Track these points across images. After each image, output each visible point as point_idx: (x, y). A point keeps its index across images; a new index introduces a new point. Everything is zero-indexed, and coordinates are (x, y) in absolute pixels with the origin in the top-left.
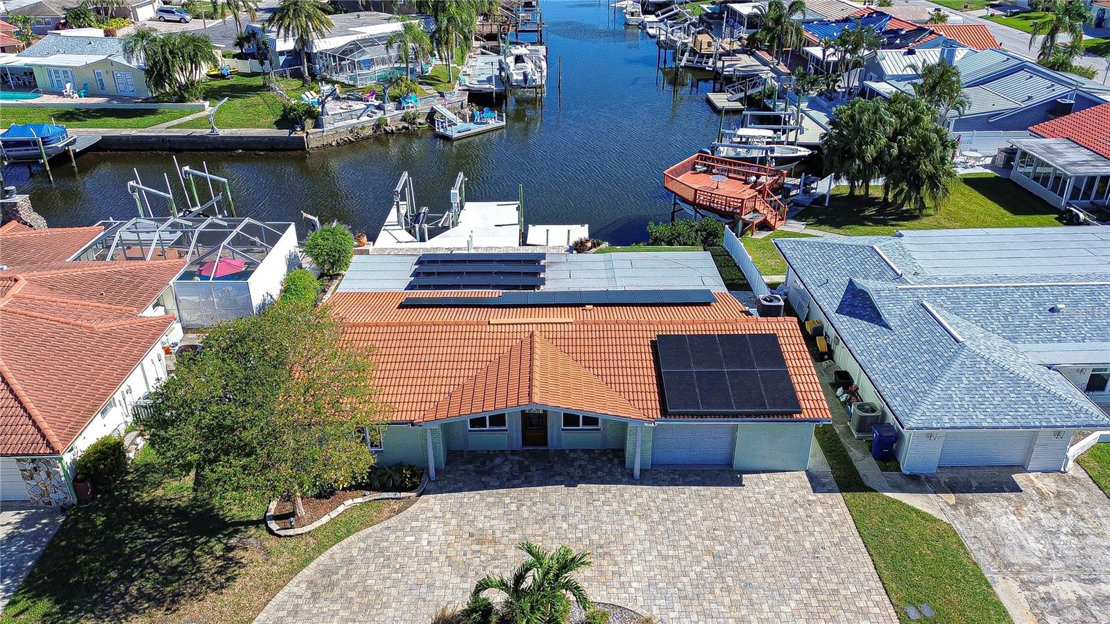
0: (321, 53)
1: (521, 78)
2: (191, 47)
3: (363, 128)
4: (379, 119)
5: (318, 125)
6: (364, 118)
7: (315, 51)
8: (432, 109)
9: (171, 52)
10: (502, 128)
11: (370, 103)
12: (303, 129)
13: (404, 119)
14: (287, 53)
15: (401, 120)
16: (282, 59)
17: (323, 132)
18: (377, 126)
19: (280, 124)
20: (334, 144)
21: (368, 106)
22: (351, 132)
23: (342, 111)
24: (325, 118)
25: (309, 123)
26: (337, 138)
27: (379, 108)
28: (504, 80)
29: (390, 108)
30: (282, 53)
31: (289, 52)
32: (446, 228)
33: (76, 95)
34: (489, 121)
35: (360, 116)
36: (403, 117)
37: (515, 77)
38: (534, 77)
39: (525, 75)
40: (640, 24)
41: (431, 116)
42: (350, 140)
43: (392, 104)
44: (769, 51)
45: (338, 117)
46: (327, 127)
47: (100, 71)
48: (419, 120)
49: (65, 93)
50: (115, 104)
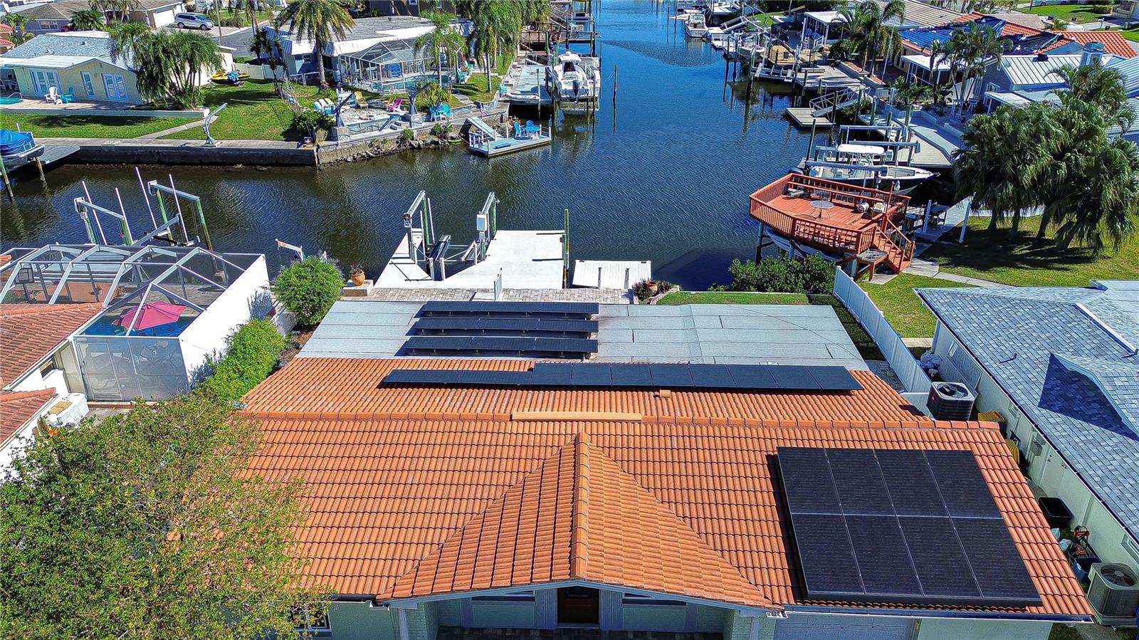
0: (342, 57)
1: (571, 88)
2: (188, 46)
3: (385, 141)
4: (404, 132)
5: (331, 137)
6: (387, 130)
7: (335, 55)
8: (467, 121)
9: (165, 51)
10: (547, 144)
11: (394, 113)
12: (313, 142)
13: (433, 133)
14: (305, 57)
15: (431, 134)
16: (299, 64)
17: (337, 145)
18: (402, 140)
19: (288, 135)
20: (350, 159)
21: (392, 117)
22: (371, 145)
23: (360, 121)
24: (339, 129)
25: (321, 133)
26: (354, 152)
27: (405, 118)
28: (551, 91)
29: (416, 119)
30: (298, 57)
31: (306, 56)
32: (469, 263)
33: (60, 101)
34: (533, 136)
35: (383, 128)
36: (432, 129)
37: (564, 87)
38: (586, 87)
39: (575, 84)
40: (703, 37)
41: (466, 127)
42: (369, 156)
43: (419, 114)
44: (858, 61)
45: (356, 129)
46: (342, 140)
47: (89, 73)
48: (450, 134)
49: (47, 98)
50: (104, 111)
